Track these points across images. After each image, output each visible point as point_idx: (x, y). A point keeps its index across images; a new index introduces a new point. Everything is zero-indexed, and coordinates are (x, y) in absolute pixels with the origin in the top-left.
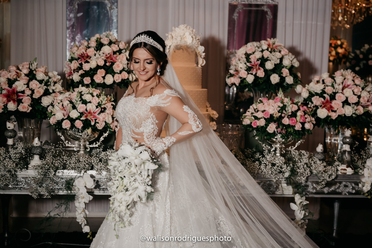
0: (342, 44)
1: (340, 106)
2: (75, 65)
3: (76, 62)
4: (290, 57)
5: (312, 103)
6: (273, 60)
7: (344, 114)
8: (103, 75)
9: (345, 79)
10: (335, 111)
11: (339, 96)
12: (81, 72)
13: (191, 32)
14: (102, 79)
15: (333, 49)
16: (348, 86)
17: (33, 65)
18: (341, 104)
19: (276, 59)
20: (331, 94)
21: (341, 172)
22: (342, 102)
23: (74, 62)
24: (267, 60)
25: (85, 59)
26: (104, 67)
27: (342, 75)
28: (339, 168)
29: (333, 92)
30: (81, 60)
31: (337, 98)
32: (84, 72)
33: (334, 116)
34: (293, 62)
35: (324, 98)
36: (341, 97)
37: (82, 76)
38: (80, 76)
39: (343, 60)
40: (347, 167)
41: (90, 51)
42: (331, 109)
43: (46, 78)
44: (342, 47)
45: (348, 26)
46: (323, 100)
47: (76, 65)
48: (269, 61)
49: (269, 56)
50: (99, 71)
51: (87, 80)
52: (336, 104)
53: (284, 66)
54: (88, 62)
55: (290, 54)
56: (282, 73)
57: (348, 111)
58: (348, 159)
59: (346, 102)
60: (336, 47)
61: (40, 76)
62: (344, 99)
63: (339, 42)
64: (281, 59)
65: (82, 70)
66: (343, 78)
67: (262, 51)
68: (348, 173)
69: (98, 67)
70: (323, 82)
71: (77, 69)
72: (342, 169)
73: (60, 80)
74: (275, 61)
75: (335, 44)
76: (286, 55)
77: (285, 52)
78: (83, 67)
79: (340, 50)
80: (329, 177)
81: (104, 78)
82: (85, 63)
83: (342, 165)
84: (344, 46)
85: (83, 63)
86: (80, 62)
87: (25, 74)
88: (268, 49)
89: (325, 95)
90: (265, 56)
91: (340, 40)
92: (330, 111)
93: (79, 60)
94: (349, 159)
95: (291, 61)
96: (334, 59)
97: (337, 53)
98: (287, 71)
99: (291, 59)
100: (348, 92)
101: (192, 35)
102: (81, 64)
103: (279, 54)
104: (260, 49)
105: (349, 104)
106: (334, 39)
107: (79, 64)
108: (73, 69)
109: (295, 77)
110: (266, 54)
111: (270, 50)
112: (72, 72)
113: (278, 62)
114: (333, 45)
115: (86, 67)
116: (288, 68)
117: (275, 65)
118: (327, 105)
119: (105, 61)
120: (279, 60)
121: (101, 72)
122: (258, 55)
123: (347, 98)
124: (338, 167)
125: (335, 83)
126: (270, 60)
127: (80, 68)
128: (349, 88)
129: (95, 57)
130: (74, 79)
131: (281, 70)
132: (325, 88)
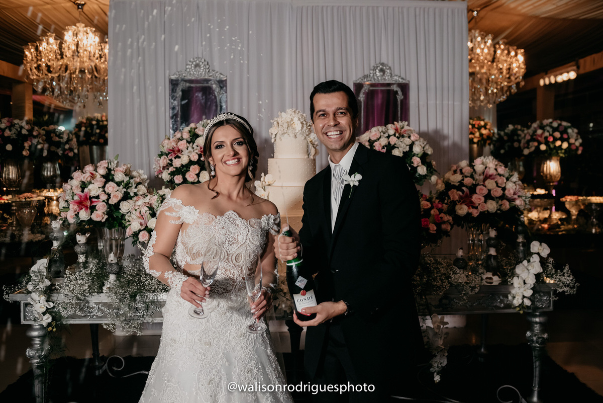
0: (486, 124)
1: (481, 202)
2: (163, 161)
3: (165, 158)
4: (421, 143)
5: (449, 198)
6: (401, 147)
7: (487, 211)
8: (197, 172)
9: (486, 168)
10: (476, 208)
11: (480, 189)
12: (171, 169)
13: (300, 117)
14: (195, 176)
15: (476, 130)
16: (491, 176)
17: (112, 163)
18: (483, 199)
19: (405, 146)
20: (470, 187)
21: (486, 282)
22: (484, 196)
23: (163, 157)
24: (394, 147)
25: (175, 154)
26: (198, 162)
27: (483, 164)
28: (484, 277)
29: (473, 184)
30: (172, 155)
31: (477, 191)
32: (175, 169)
33: (475, 213)
34: (425, 149)
35: (463, 191)
36: (482, 190)
37: (173, 174)
38: (169, 174)
39: (488, 142)
40: (494, 275)
41: (181, 144)
42: (471, 205)
43: (126, 179)
44: (486, 128)
45: (491, 106)
46: (460, 193)
47: (165, 161)
48: (396, 149)
49: (396, 143)
50: (192, 167)
51: (178, 179)
52: (477, 198)
53: (414, 154)
54: (180, 157)
55: (422, 140)
56: (413, 163)
57: (492, 206)
58: (493, 265)
59: (488, 197)
60: (479, 128)
61: (119, 176)
62: (485, 192)
63: (482, 123)
64: (411, 146)
65: (172, 167)
66: (484, 167)
67: (389, 137)
68: (494, 284)
69: (191, 163)
70: (462, 173)
71: (167, 165)
72: (487, 278)
73: (147, 180)
74: (404, 148)
75: (478, 125)
76: (417, 140)
77: (414, 137)
78: (173, 164)
79: (484, 131)
80: (471, 291)
81: (198, 175)
82: (175, 158)
83: (488, 273)
84: (488, 127)
85: (173, 159)
86: (170, 158)
87: (101, 175)
88: (395, 135)
89: (464, 188)
90: (392, 143)
91: (483, 120)
92: (470, 207)
93: (170, 155)
94: (495, 264)
95: (424, 148)
96: (479, 141)
97: (481, 135)
98: (418, 159)
99: (423, 145)
100: (490, 184)
101: (302, 120)
102: (171, 160)
103: (409, 139)
104: (386, 135)
105: (492, 199)
106: (477, 120)
107: (169, 160)
108: (162, 166)
109: (429, 166)
110: (393, 140)
111: (397, 135)
112: (162, 170)
113: (407, 149)
114: (476, 126)
115: (177, 163)
116: (419, 156)
117: (404, 152)
118: (467, 200)
119: (200, 156)
120: (408, 147)
121: (194, 169)
122: (384, 142)
123: (489, 191)
124: (482, 275)
125: (475, 173)
126: (398, 148)
127: (170, 164)
128: (492, 179)
129: (187, 151)
130: (163, 178)
131: (411, 158)
132: (463, 180)
